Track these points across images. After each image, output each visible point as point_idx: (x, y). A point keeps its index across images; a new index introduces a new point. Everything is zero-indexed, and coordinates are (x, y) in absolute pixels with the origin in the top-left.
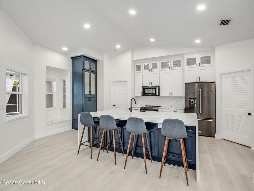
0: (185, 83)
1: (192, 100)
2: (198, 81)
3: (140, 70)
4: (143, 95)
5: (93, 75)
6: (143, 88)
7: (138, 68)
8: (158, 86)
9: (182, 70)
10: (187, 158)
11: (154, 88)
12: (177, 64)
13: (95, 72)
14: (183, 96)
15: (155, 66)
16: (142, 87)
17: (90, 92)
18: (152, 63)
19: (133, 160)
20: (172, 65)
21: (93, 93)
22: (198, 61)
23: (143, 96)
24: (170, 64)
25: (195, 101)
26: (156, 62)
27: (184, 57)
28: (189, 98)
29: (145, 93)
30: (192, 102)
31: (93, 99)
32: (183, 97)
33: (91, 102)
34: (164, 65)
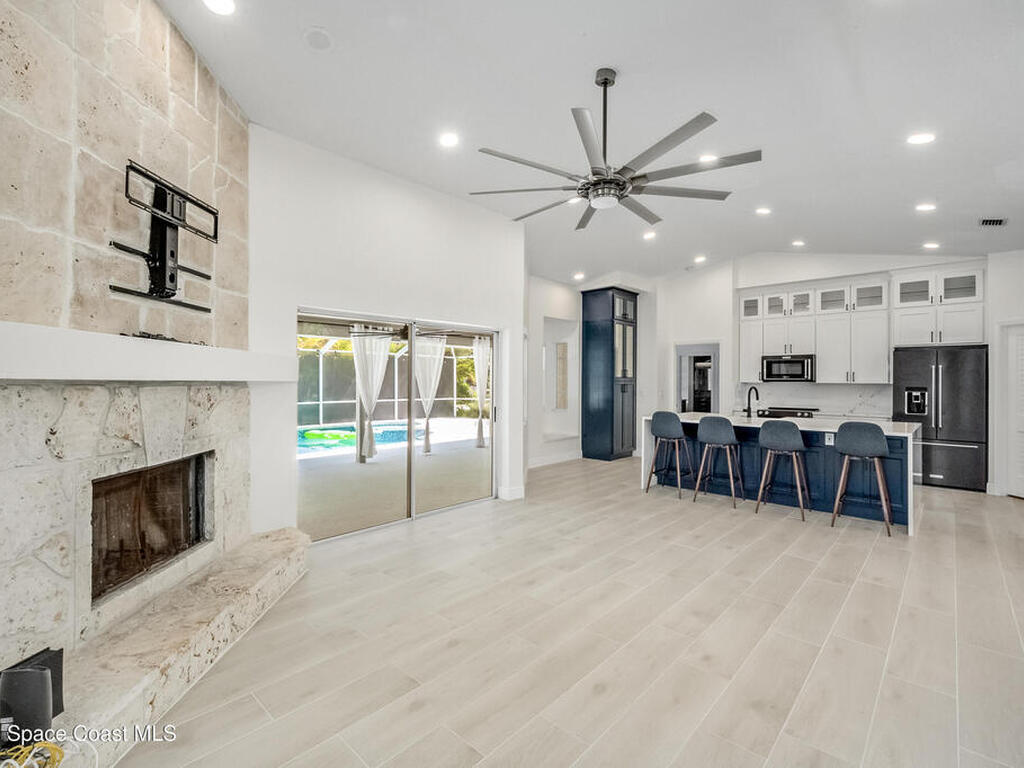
0: (897, 349)
1: (914, 394)
2: (936, 343)
3: (756, 314)
4: (765, 378)
5: (630, 330)
6: (765, 362)
7: (751, 307)
8: (811, 357)
9: (884, 315)
10: (889, 500)
11: (798, 360)
12: (872, 296)
13: (634, 323)
14: (887, 382)
15: (802, 302)
16: (763, 358)
17: (624, 371)
18: (791, 295)
19: (765, 507)
20: (854, 301)
21: (630, 374)
22: (936, 289)
23: (764, 381)
24: (851, 297)
25: (923, 395)
26: (806, 293)
27: (893, 279)
28: (907, 389)
29: (770, 374)
30: (917, 398)
31: (629, 389)
32: (889, 385)
33: (625, 394)
34: (831, 300)
